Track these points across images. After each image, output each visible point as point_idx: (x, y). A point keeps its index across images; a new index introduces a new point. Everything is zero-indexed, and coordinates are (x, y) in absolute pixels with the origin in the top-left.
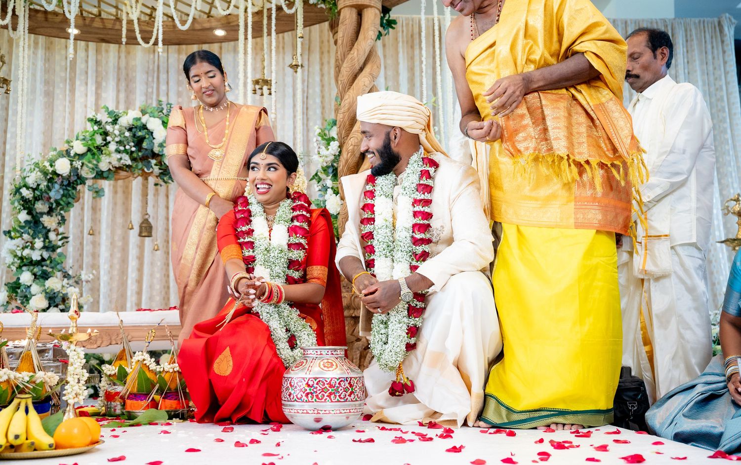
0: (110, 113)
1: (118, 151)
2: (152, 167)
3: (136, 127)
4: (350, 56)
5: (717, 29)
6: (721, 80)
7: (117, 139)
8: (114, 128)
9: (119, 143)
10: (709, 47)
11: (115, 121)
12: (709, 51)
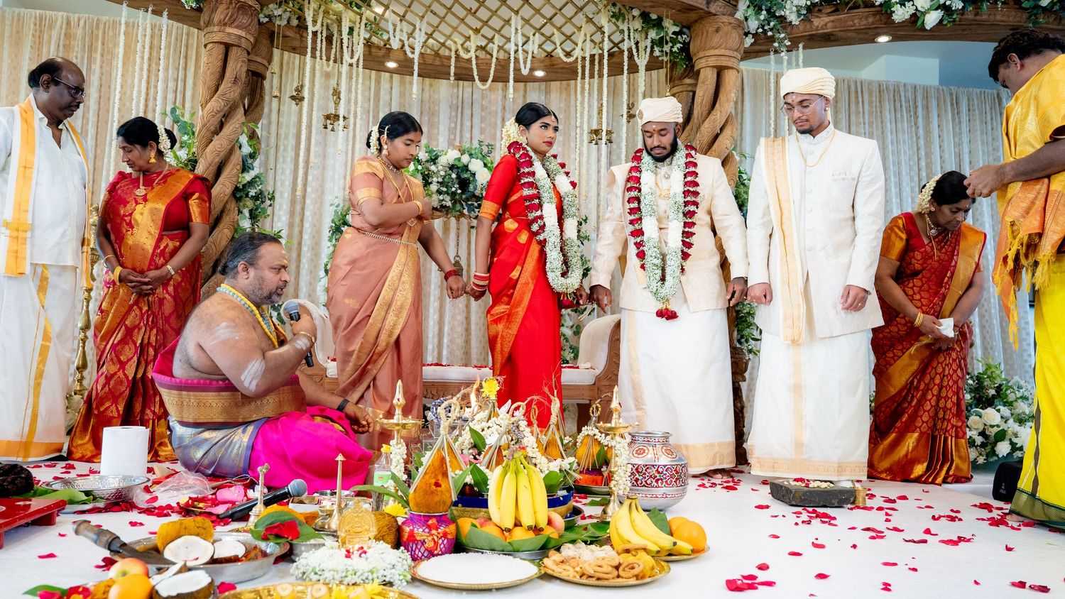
0: (430, 152)
1: (439, 192)
2: (473, 210)
3: (458, 168)
4: (711, 117)
5: (997, 101)
6: (998, 151)
7: (440, 180)
8: (437, 167)
9: (441, 183)
10: (989, 118)
11: (434, 160)
12: (989, 123)
